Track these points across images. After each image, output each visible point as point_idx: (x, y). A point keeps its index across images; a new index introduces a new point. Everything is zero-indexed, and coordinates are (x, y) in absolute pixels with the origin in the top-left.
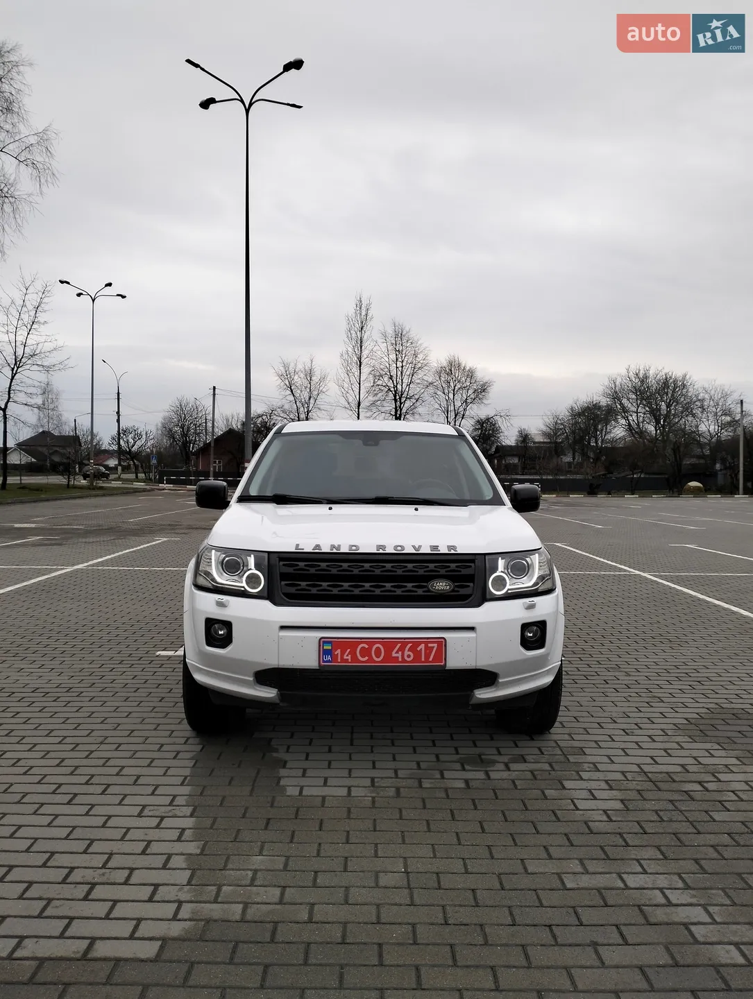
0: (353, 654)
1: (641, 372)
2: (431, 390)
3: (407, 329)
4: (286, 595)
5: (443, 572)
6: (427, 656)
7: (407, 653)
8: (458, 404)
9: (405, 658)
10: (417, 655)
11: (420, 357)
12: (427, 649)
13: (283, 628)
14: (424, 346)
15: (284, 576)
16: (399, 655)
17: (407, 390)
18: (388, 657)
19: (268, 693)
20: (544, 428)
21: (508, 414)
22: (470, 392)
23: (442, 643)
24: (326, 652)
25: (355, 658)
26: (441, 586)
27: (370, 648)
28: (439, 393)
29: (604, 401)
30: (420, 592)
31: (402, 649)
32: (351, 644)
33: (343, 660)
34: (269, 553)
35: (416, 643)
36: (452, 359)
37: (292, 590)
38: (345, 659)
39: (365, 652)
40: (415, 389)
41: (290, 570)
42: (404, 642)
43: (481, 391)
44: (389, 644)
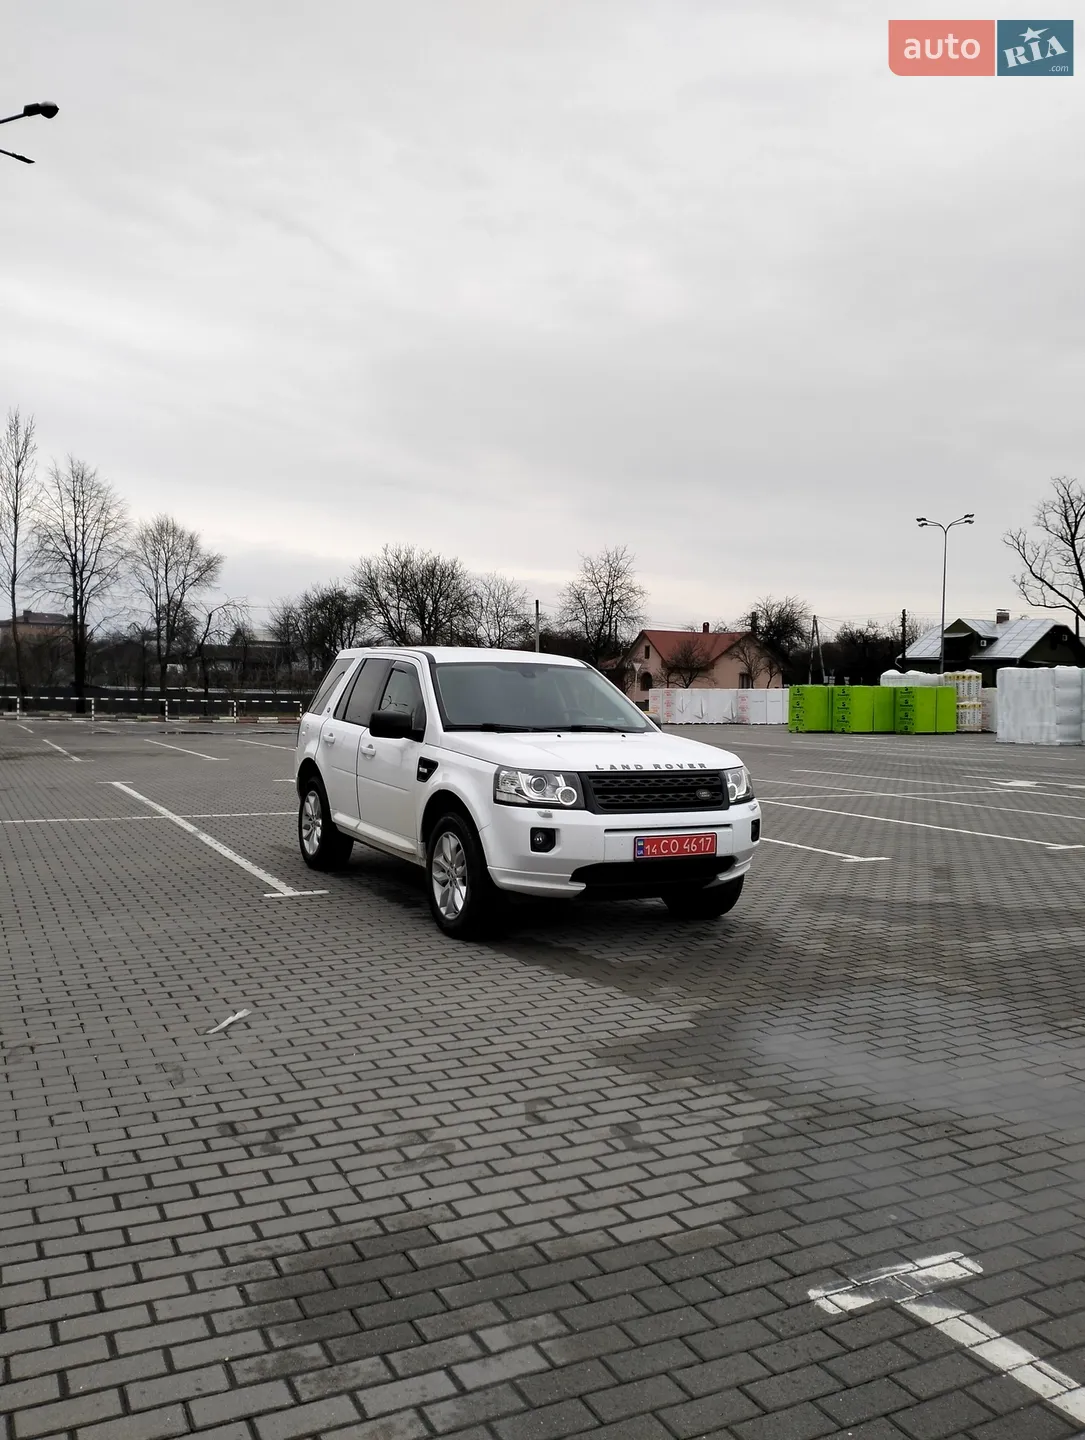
0: (658, 848)
1: (403, 553)
2: (130, 562)
3: (92, 470)
4: (601, 805)
5: (702, 784)
6: (705, 848)
7: (693, 845)
8: (173, 585)
9: (691, 849)
10: (699, 846)
11: (114, 513)
12: (706, 842)
13: (607, 831)
14: (120, 497)
15: (597, 791)
16: (688, 847)
17: (93, 559)
18: (681, 849)
19: (580, 887)
20: (272, 624)
21: (245, 603)
22: (191, 570)
23: (714, 837)
24: (640, 848)
25: (659, 852)
26: (704, 794)
27: (670, 843)
28: (143, 567)
29: (352, 589)
30: (692, 799)
31: (690, 843)
32: (656, 841)
33: (652, 853)
34: (578, 772)
35: (698, 837)
36: (163, 520)
37: (604, 801)
38: (652, 852)
39: (666, 846)
40: (107, 561)
41: (600, 786)
42: (691, 837)
43: (209, 568)
44: (681, 839)
